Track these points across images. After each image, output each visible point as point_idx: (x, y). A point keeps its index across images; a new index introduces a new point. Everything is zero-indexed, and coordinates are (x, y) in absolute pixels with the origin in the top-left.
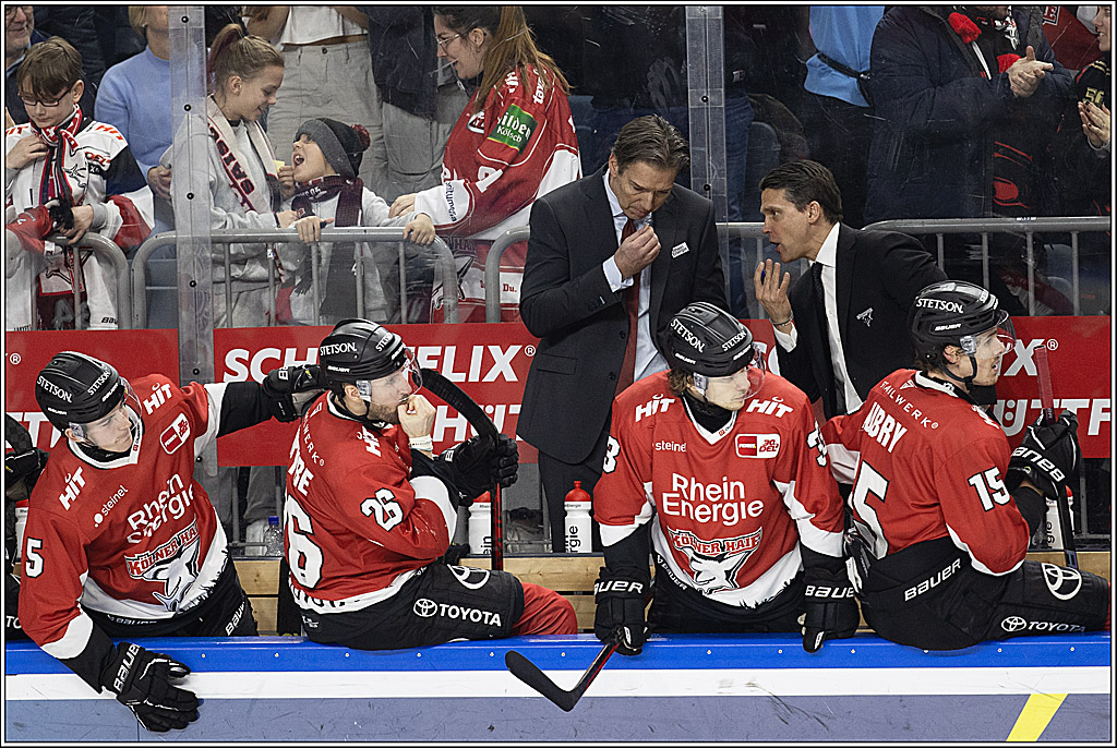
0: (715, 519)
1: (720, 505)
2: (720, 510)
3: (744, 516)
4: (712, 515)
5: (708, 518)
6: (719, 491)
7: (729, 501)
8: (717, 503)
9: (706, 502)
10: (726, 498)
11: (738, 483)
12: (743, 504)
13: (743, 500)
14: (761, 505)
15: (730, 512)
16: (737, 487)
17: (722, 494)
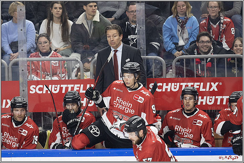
0: (123, 110)
1: (125, 107)
2: (124, 108)
3: (129, 112)
4: (122, 108)
5: (122, 109)
6: (126, 104)
7: (127, 107)
8: (125, 106)
9: (122, 105)
10: (127, 106)
11: (131, 104)
12: (130, 109)
13: (130, 108)
14: (134, 112)
15: (127, 110)
16: (130, 105)
17: (126, 105)
